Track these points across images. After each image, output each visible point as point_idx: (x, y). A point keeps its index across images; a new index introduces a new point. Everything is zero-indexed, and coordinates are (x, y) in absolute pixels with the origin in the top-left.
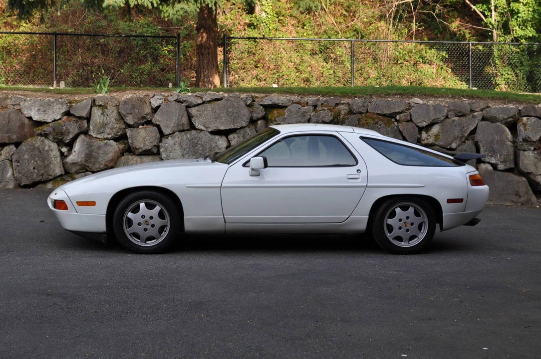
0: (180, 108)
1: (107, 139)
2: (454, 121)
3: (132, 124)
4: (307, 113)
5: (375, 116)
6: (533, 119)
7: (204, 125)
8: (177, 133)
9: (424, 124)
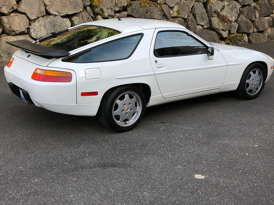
2: (184, 2)
3: (7, 13)
4: (113, 1)
5: (148, 2)
7: (57, 12)
9: (173, 5)
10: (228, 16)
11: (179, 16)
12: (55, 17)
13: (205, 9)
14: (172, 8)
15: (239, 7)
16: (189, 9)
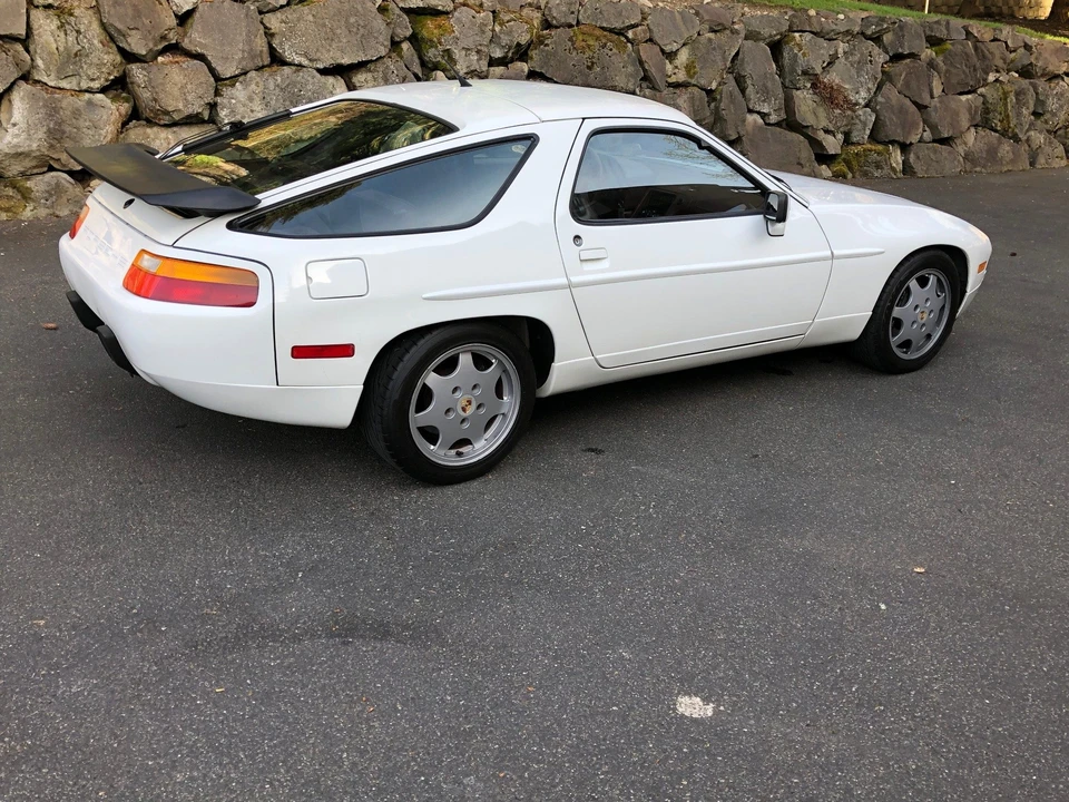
0: (247, 15)
1: (89, 91)
2: (710, 40)
3: (144, 53)
4: (486, 25)
5: (598, 32)
6: (808, 36)
7: (305, 55)
8: (253, 74)
9: (675, 47)
10: (847, 86)
11: (693, 81)
12: (298, 71)
13: (776, 61)
14: (671, 56)
15: (882, 61)
16: (724, 59)
